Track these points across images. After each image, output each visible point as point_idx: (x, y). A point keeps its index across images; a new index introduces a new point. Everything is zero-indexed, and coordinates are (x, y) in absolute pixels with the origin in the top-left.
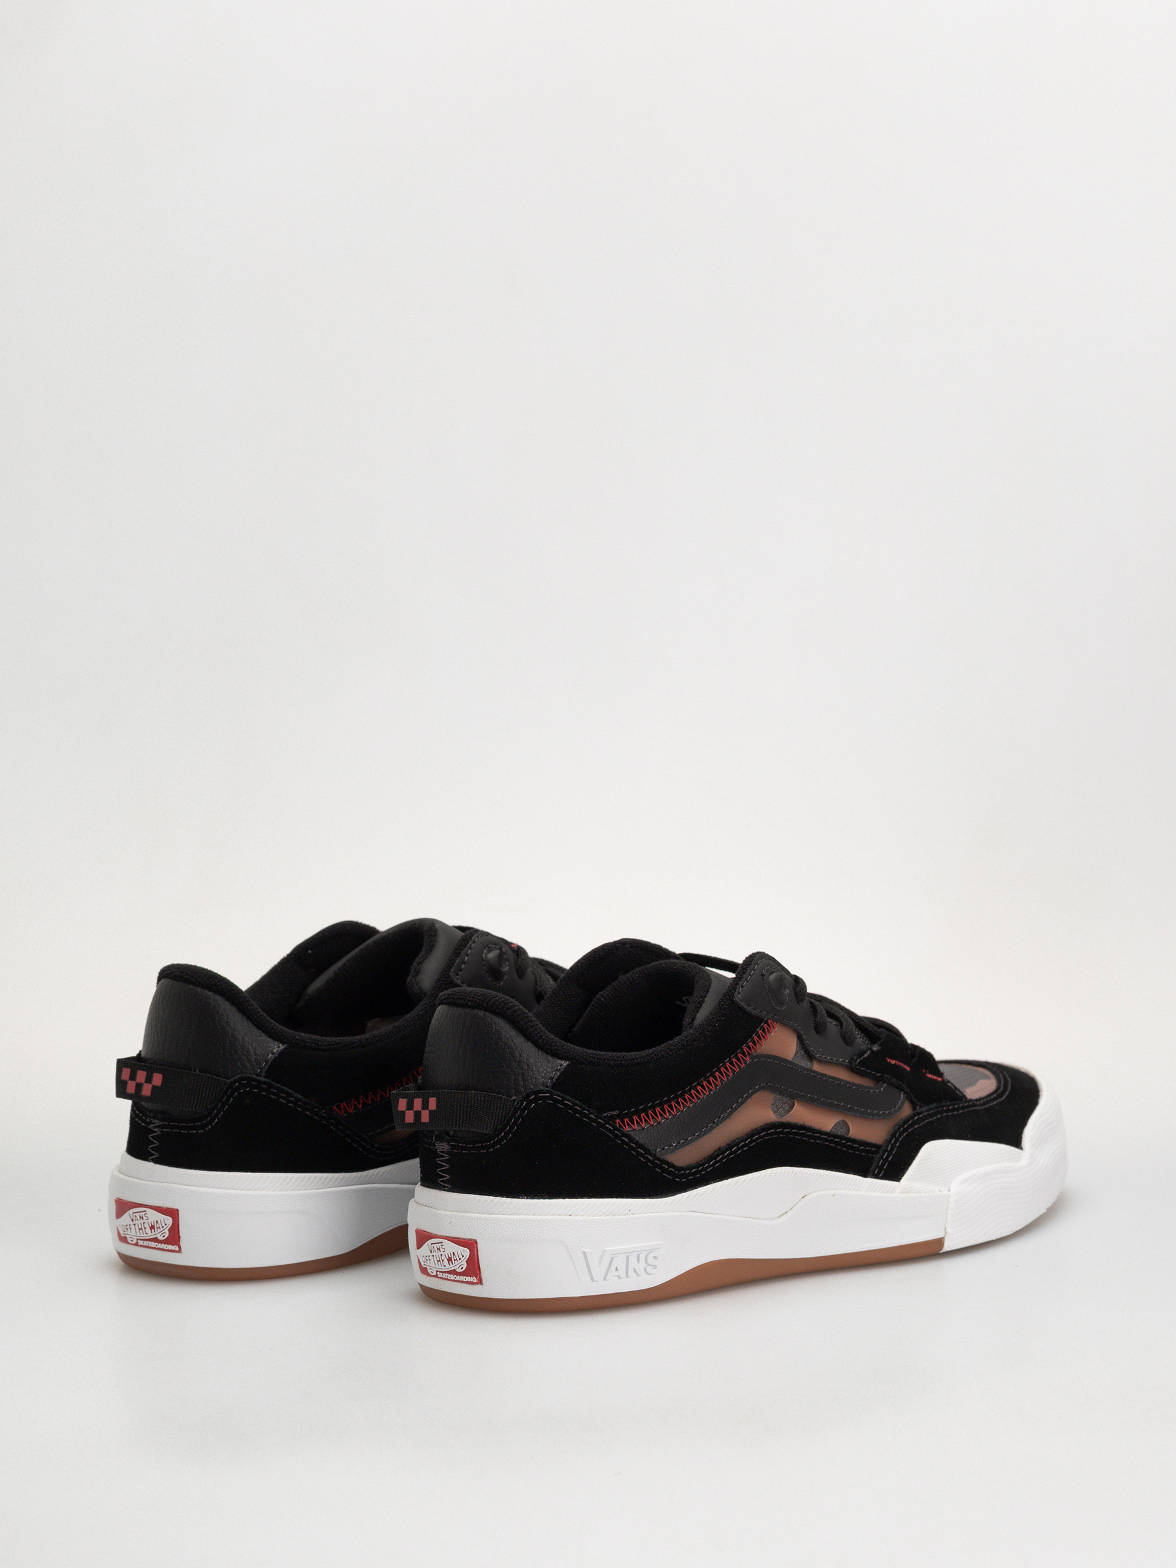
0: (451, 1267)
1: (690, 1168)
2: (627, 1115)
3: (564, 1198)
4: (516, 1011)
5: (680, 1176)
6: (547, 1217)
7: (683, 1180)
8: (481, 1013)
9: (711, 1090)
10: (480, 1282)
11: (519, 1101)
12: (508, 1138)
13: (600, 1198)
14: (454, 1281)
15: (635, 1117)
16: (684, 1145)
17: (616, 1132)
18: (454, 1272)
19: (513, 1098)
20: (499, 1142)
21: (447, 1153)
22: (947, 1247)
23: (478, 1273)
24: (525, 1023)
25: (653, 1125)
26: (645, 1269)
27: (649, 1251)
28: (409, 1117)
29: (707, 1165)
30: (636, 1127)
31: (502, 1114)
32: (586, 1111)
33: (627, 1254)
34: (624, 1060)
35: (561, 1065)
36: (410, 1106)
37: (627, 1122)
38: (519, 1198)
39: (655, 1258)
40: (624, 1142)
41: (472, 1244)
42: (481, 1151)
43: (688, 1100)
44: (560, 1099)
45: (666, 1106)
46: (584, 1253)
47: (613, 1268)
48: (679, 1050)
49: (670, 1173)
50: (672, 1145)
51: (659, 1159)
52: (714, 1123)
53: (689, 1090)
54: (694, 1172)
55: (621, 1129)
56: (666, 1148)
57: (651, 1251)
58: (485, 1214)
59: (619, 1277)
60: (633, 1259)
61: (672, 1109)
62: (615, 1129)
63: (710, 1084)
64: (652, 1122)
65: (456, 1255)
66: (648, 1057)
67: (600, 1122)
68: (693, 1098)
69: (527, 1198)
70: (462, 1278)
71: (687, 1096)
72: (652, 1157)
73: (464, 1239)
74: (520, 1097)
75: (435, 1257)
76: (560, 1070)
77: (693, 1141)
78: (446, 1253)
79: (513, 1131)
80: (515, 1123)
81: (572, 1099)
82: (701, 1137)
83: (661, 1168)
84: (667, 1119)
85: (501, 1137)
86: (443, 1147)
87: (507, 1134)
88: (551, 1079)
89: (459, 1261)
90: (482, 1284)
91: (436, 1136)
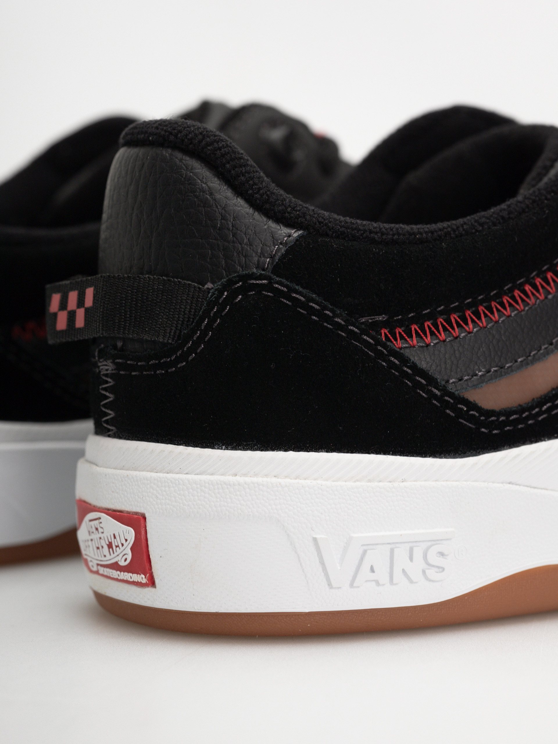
0: (111, 559)
1: (507, 413)
2: (400, 324)
3: (286, 450)
4: (220, 149)
5: (490, 426)
6: (255, 479)
7: (495, 432)
8: (167, 153)
9: (549, 293)
10: (152, 583)
11: (216, 290)
12: (198, 351)
13: (347, 452)
14: (117, 580)
15: (414, 327)
16: (498, 375)
17: (379, 348)
18: (115, 566)
19: (206, 286)
20: (184, 357)
21: (112, 376)
23: (147, 567)
24: (234, 167)
25: (444, 341)
26: (424, 572)
27: (429, 544)
28: (62, 324)
29: (537, 410)
30: (415, 341)
31: (190, 312)
32: (327, 312)
33: (393, 546)
34: (399, 234)
35: (289, 236)
36: (63, 305)
37: (400, 333)
38: (213, 448)
39: (442, 554)
40: (392, 365)
41: (138, 520)
42: (158, 372)
43: (507, 305)
44: (285, 289)
45: (468, 313)
46: (315, 540)
47: (366, 567)
48: (494, 224)
49: (471, 419)
50: (476, 375)
51: (451, 395)
52: (551, 344)
53: (511, 290)
54: (514, 420)
55: (389, 343)
56: (466, 378)
57: (436, 541)
58: (160, 472)
59: (377, 583)
60: (401, 554)
61: (479, 318)
62: (378, 342)
63: (548, 283)
64: (443, 336)
65: (117, 537)
66: (440, 233)
67: (353, 331)
68: (517, 303)
69: (227, 449)
70: (126, 576)
71: (506, 299)
72: (439, 390)
73: (128, 513)
74: (218, 285)
75: (93, 542)
76: (286, 243)
77: (512, 371)
78: (105, 535)
79: (206, 339)
80: (209, 326)
81: (304, 291)
82: (528, 364)
83: (453, 408)
84: (469, 333)
85: (188, 348)
86: (106, 368)
87: (196, 344)
88: (272, 257)
89: (122, 548)
90: (155, 587)
91: (100, 351)
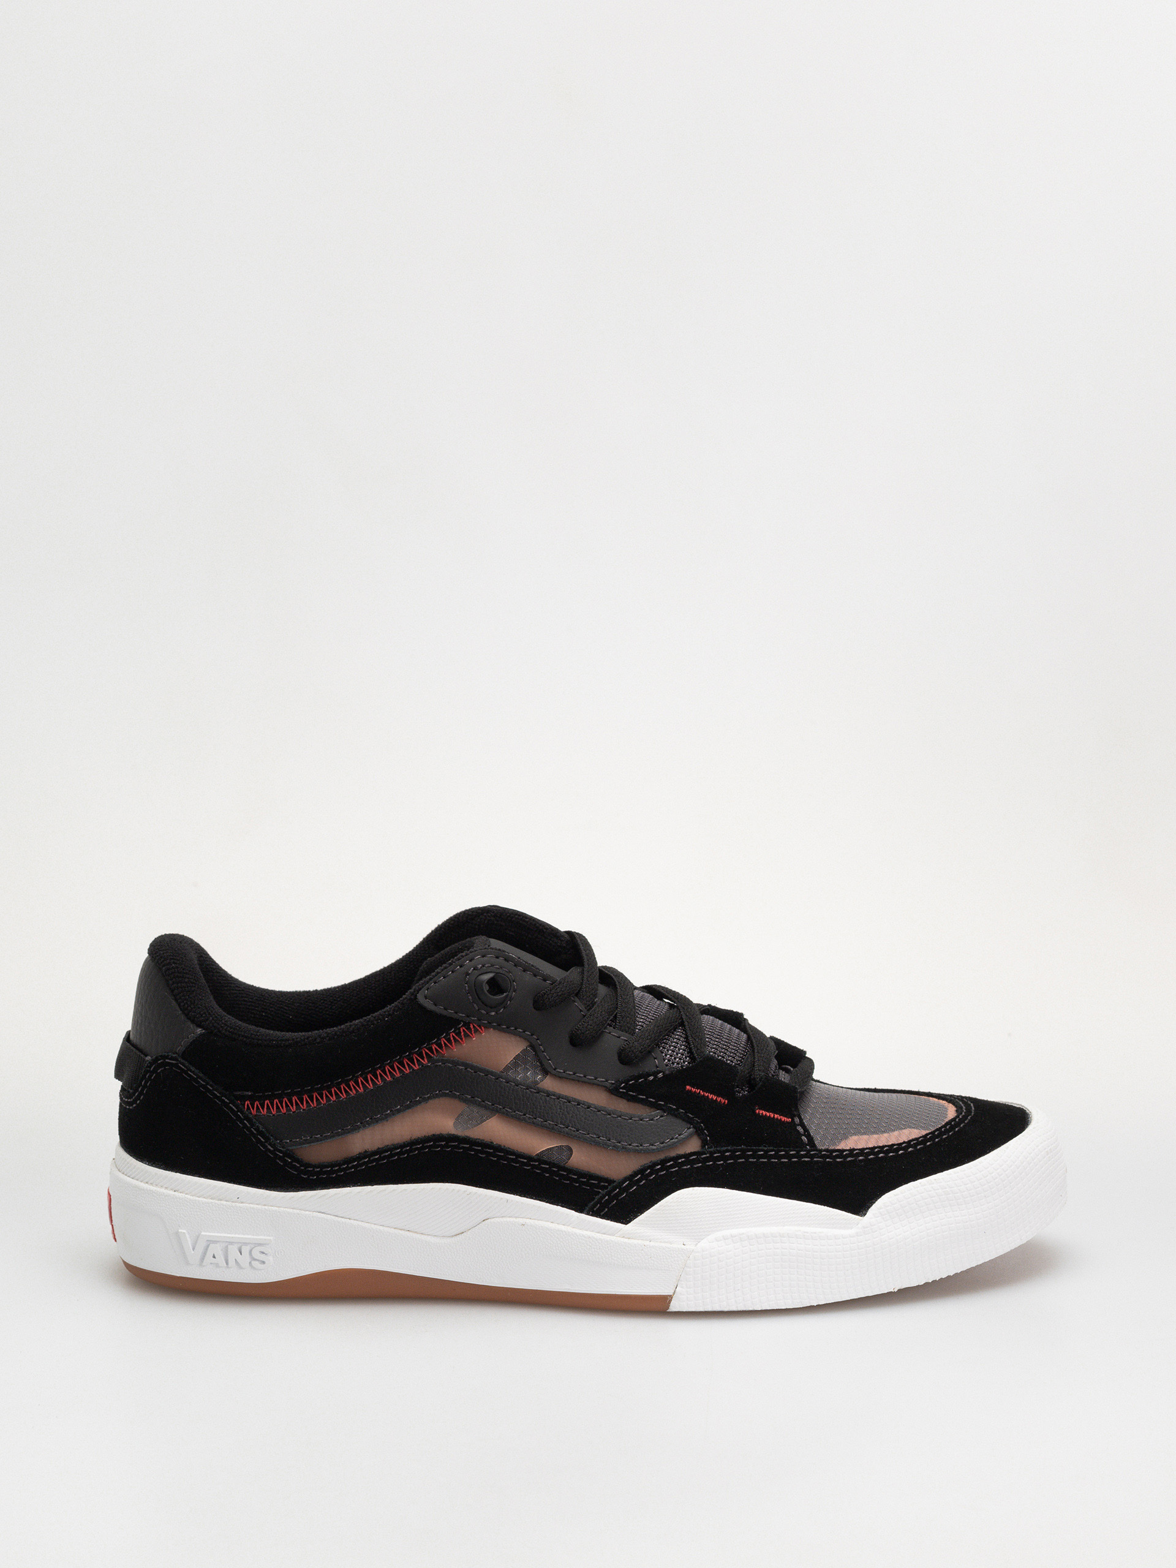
1: (323, 1166)
2: (257, 1098)
5: (313, 1173)
7: (312, 1178)
11: (149, 1062)
12: (141, 1099)
15: (267, 1102)
16: (318, 1140)
17: (239, 1114)
19: (147, 1058)
20: (135, 1101)
22: (674, 1306)
23: (114, 1231)
25: (285, 1114)
27: (256, 1245)
30: (265, 1113)
32: (209, 1087)
33: (229, 1243)
35: (196, 1032)
37: (258, 1105)
39: (263, 1253)
40: (245, 1127)
44: (186, 1068)
45: (305, 1096)
46: (178, 1233)
47: (209, 1254)
49: (295, 1167)
50: (304, 1138)
51: (280, 1151)
53: (339, 1084)
54: (327, 1171)
55: (248, 1112)
56: (294, 1140)
57: (259, 1245)
60: (233, 1249)
62: (239, 1110)
67: (225, 1101)
72: (272, 1147)
76: (193, 1037)
77: (328, 1139)
79: (144, 1092)
80: (145, 1085)
81: (197, 1071)
82: (344, 1135)
83: (283, 1160)
85: (136, 1096)
87: (140, 1095)
88: (182, 1046)
